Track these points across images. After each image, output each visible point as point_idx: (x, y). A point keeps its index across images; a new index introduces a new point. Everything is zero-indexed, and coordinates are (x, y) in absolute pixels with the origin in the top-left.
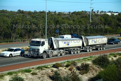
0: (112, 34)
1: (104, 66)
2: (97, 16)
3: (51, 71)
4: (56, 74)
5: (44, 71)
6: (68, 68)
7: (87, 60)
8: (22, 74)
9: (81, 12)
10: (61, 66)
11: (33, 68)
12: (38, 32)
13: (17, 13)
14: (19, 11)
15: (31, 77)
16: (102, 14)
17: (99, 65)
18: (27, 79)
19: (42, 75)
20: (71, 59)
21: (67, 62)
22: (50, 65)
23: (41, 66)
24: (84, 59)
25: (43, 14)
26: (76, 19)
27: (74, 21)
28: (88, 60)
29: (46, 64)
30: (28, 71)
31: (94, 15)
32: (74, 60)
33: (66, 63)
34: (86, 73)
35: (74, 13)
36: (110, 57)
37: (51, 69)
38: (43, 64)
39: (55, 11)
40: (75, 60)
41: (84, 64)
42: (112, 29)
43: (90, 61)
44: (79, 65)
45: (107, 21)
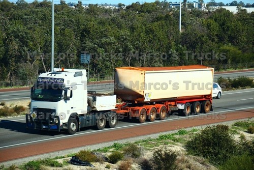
0: (242, 68)
1: (219, 159)
2: (198, 16)
6: (115, 165)
7: (169, 140)
9: (153, 5)
10: (97, 160)
11: (12, 168)
12: (30, 61)
16: (211, 11)
17: (205, 156)
20: (125, 138)
21: (112, 147)
22: (63, 156)
23: (37, 162)
24: (161, 138)
25: (43, 9)
26: (138, 23)
27: (132, 29)
28: (174, 140)
29: (52, 155)
31: (191, 13)
32: (132, 141)
33: (111, 150)
35: (133, 7)
36: (235, 133)
38: (43, 154)
39: (80, 3)
40: (136, 143)
41: (163, 152)
42: (240, 51)
43: (179, 143)
44: (148, 155)
45: (228, 30)
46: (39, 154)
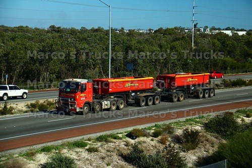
0: (237, 73)
1: (228, 135)
2: (204, 37)
3: (125, 145)
4: (135, 150)
5: (111, 145)
6: (157, 139)
7: (193, 122)
8: (69, 151)
9: (172, 29)
10: (145, 135)
11: (89, 140)
12: (93, 68)
13: (48, 32)
14: (52, 27)
15: (86, 157)
16: (213, 33)
17: (218, 133)
18: (79, 160)
19: (109, 153)
22: (122, 132)
23: (105, 136)
24: (187, 120)
25: (98, 33)
26: (164, 43)
27: (161, 46)
28: (196, 122)
30: (80, 145)
31: (199, 35)
32: (167, 122)
33: (154, 128)
34: (194, 149)
35: (159, 31)
36: (238, 117)
37: (124, 141)
38: (108, 130)
39: (123, 28)
40: (170, 124)
41: (189, 130)
42: (235, 61)
43: (199, 124)
44: (179, 132)
45: (227, 47)
46: (106, 131)
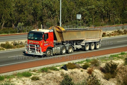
4: (66, 79)
5: (50, 75)
7: (115, 58)
8: (17, 80)
10: (77, 68)
11: (34, 71)
22: (60, 65)
30: (27, 75)
37: (60, 72)
43: (120, 59)
44: (103, 65)
